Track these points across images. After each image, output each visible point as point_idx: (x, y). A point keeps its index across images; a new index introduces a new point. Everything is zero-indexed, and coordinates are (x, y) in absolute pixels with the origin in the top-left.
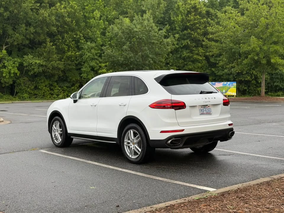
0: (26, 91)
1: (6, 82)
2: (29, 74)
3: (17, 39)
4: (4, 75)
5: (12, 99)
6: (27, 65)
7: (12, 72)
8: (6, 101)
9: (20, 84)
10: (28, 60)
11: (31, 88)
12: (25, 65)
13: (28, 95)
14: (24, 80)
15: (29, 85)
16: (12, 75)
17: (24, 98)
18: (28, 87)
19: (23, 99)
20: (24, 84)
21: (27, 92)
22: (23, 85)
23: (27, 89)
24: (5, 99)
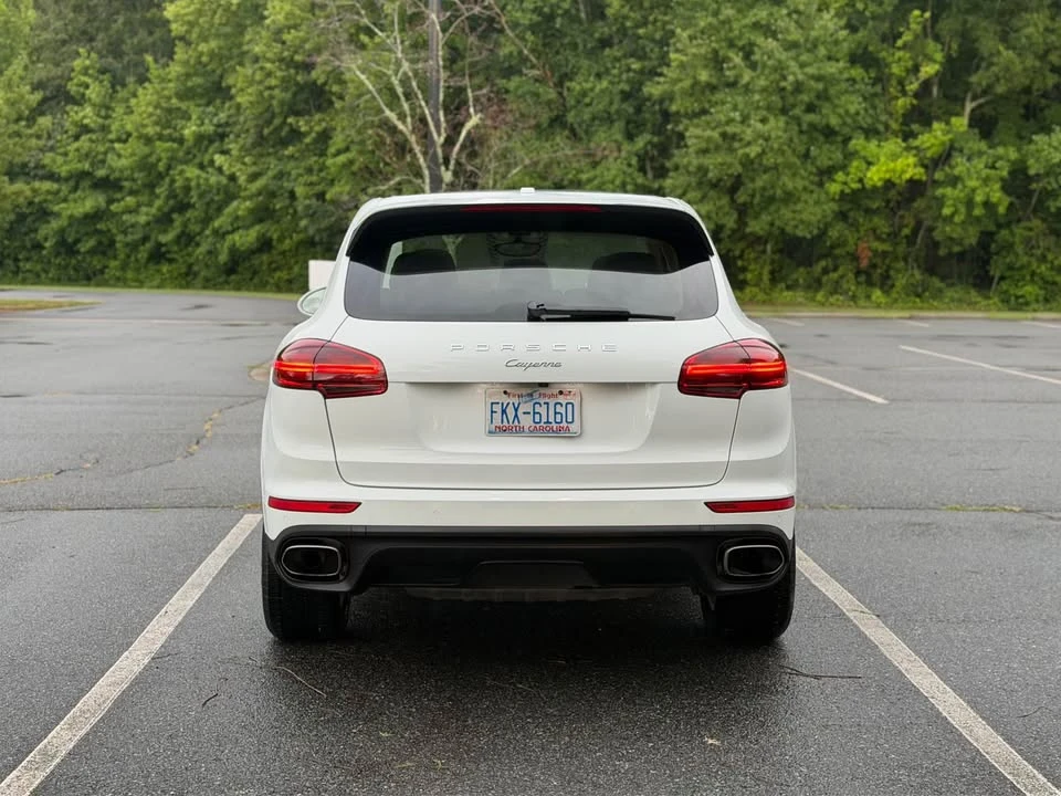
0: (1033, 274)
1: (951, 239)
2: (1048, 208)
3: (1007, 69)
4: (946, 211)
5: (976, 303)
6: (1042, 171)
7: (979, 198)
8: (950, 309)
9: (1009, 247)
10: (1046, 153)
11: (1052, 262)
12: (1032, 172)
13: (1041, 288)
14: (1031, 229)
15: (1049, 249)
16: (978, 212)
17: (1021, 300)
18: (1043, 259)
19: (1019, 304)
20: (1027, 245)
21: (1036, 279)
22: (1020, 249)
23: (1038, 267)
24: (947, 300)
